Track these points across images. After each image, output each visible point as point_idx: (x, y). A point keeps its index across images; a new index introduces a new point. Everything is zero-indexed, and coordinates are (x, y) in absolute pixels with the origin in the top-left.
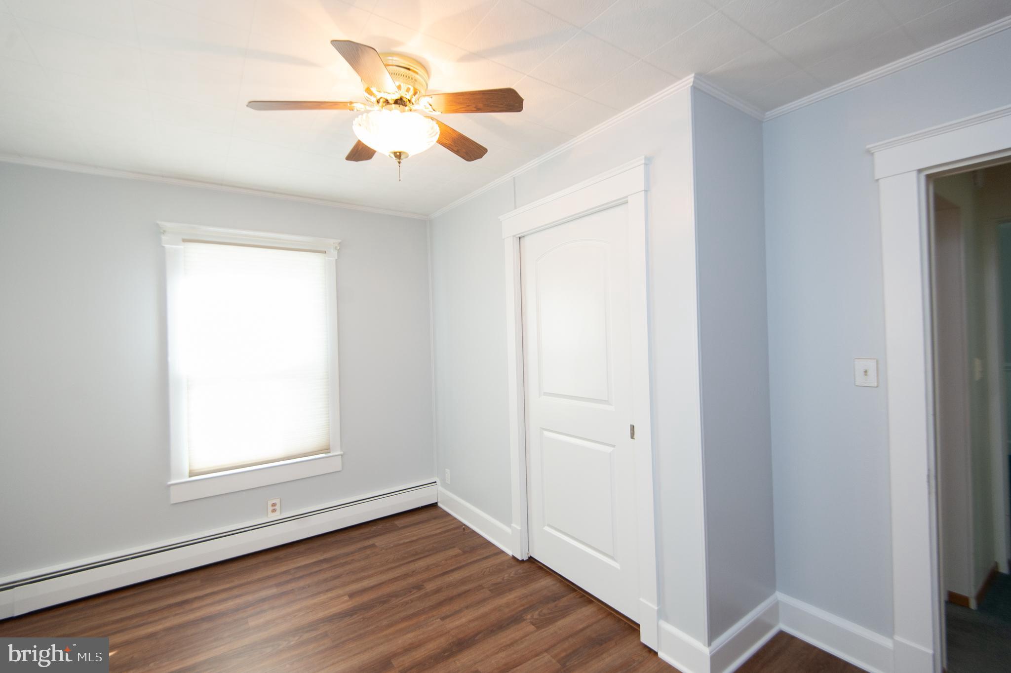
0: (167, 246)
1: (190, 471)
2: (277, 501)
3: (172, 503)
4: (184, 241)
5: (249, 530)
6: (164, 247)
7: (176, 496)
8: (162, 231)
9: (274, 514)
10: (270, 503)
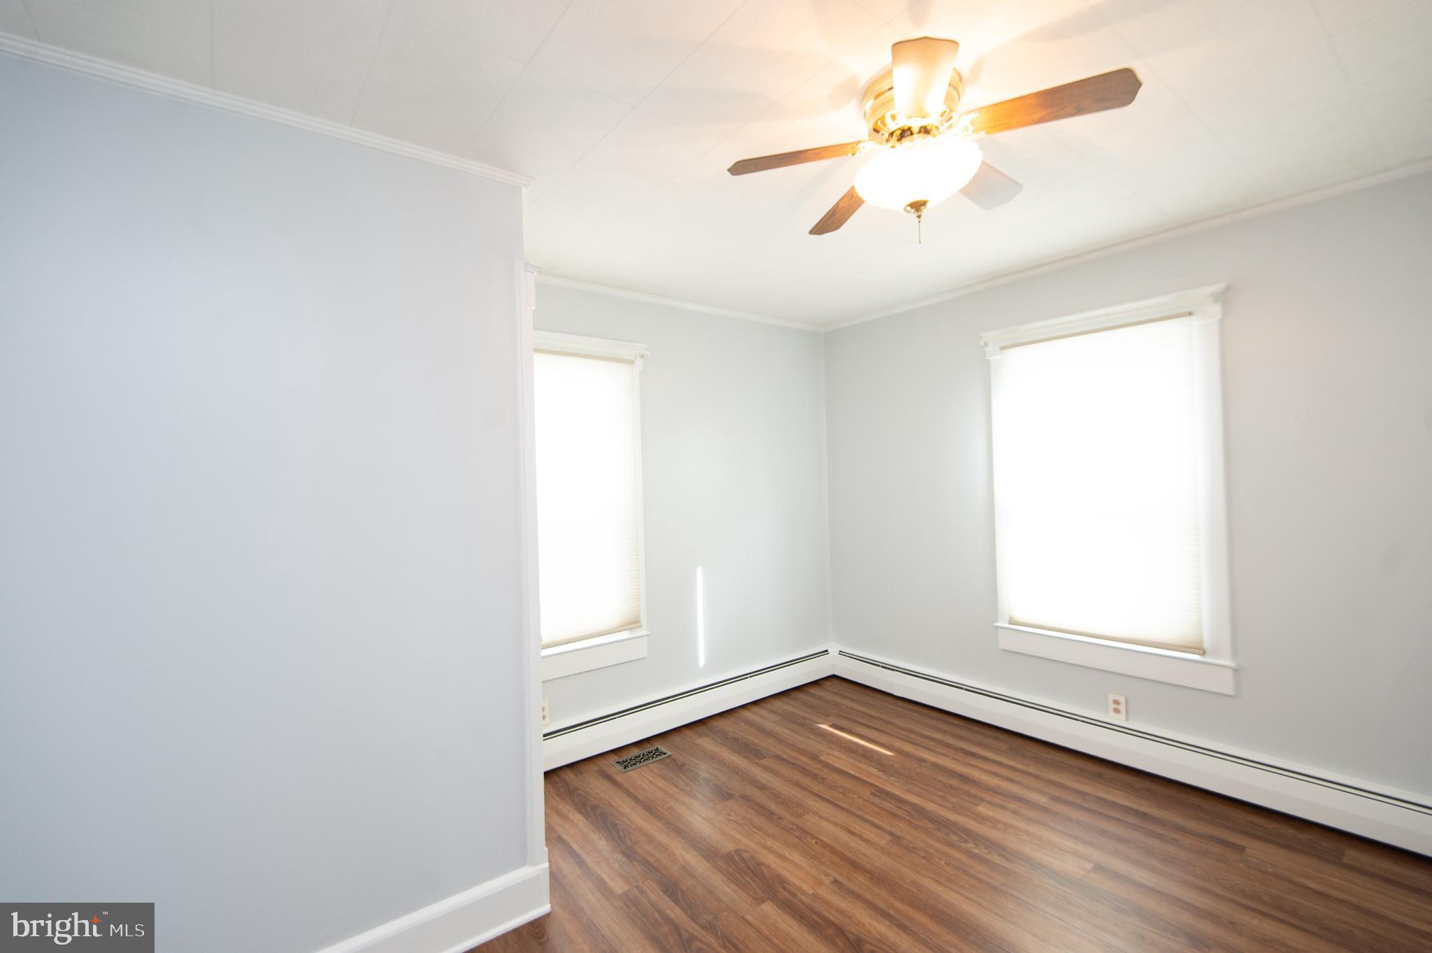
0: (991, 358)
1: (1010, 617)
2: (1122, 700)
3: (1001, 647)
4: (1003, 348)
5: (1078, 720)
6: (989, 360)
7: (1005, 642)
8: (982, 344)
9: (1117, 716)
10: (1112, 697)
